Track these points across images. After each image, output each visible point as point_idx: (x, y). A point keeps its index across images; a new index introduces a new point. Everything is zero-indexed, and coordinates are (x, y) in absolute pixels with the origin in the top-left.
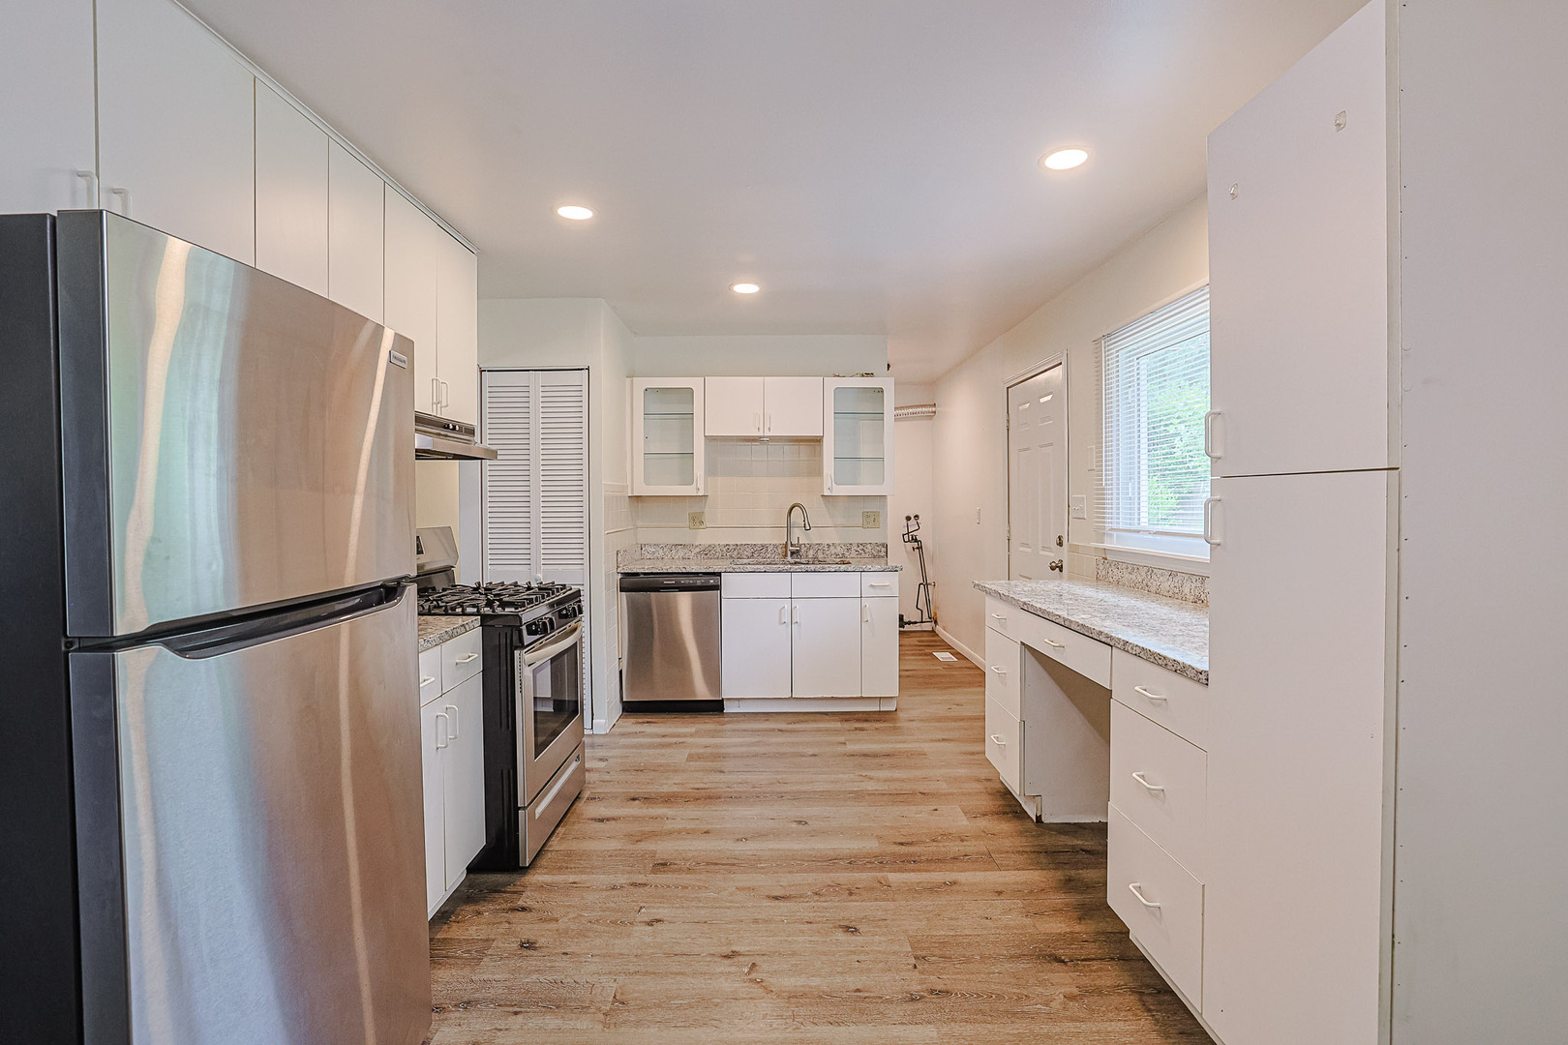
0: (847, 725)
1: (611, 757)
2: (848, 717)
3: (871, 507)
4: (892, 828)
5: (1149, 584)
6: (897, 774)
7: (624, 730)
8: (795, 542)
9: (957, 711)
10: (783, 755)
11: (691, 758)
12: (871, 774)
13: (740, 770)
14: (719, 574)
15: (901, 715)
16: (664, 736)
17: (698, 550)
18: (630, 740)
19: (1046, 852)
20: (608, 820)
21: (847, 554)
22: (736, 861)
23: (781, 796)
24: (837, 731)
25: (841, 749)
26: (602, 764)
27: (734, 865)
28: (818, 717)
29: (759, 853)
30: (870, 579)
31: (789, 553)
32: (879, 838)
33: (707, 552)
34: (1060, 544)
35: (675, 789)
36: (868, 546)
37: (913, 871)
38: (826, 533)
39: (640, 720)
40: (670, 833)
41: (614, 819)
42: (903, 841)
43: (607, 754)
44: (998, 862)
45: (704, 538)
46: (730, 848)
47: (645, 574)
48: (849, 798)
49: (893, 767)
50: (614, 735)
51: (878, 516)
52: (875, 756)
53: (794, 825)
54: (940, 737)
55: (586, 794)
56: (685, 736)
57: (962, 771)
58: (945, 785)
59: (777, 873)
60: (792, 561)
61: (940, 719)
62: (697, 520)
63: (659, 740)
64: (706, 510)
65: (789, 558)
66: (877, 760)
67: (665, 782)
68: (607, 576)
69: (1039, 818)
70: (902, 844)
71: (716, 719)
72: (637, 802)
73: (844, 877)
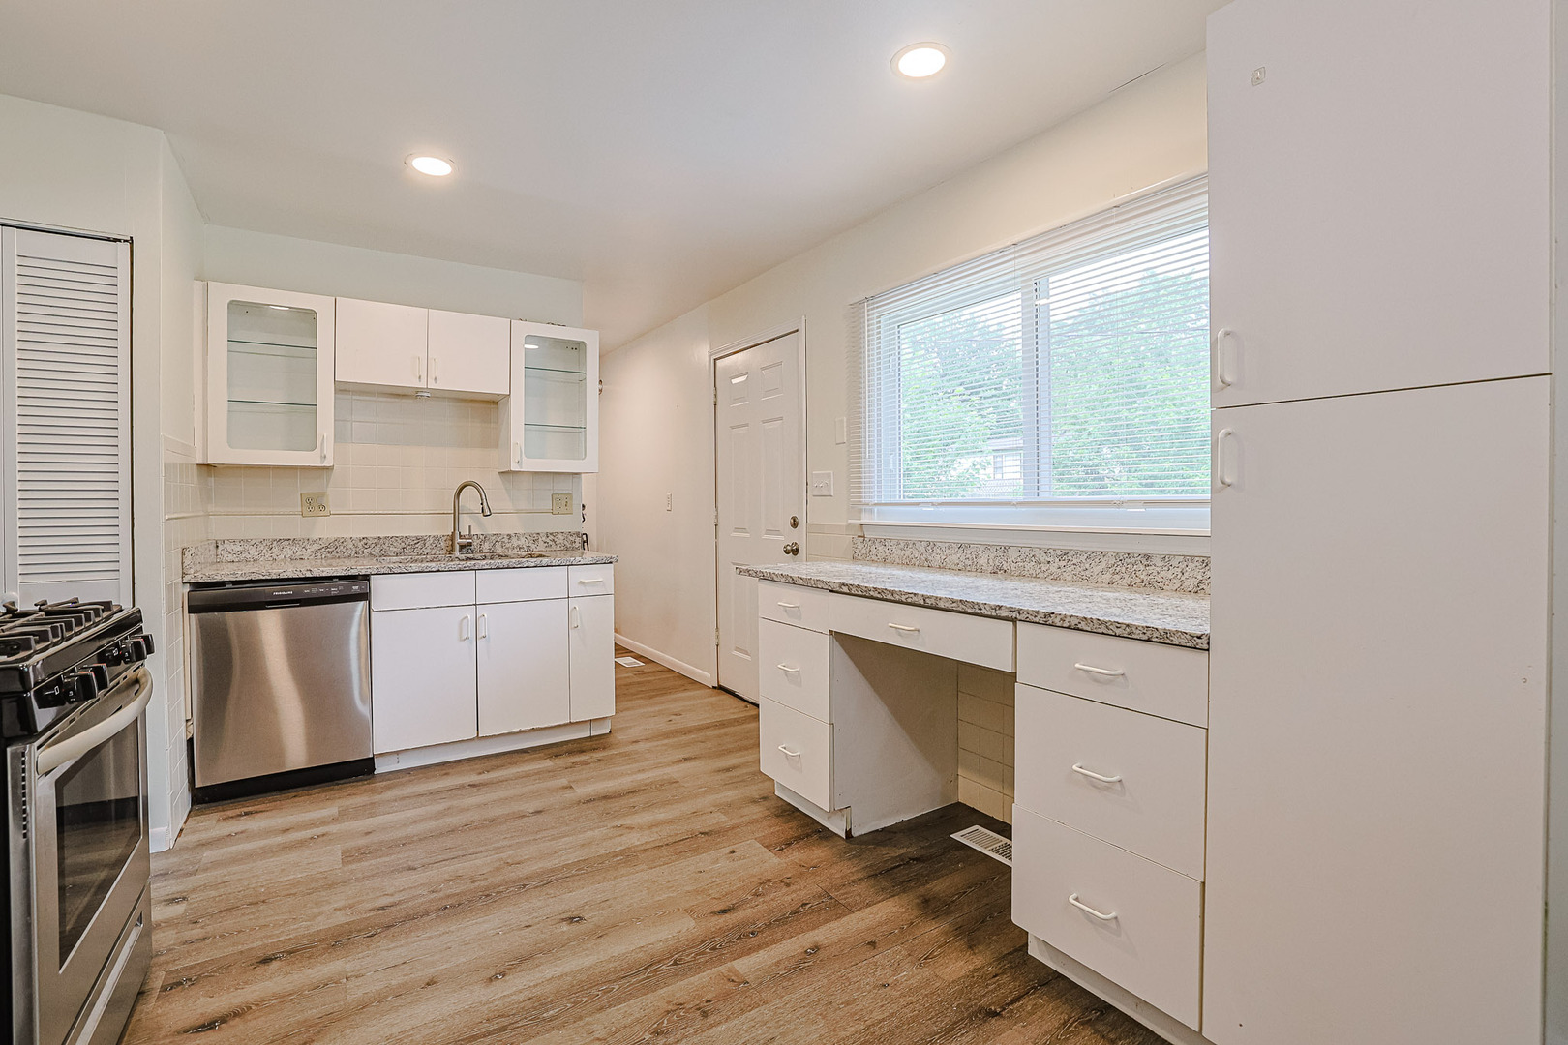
0: (561, 762)
1: (194, 890)
2: (554, 750)
3: (563, 487)
4: (697, 892)
5: (930, 558)
6: (661, 815)
7: (204, 836)
8: (465, 532)
9: (681, 723)
10: (493, 822)
11: (348, 857)
12: (628, 821)
13: (440, 858)
14: (366, 577)
15: (620, 737)
16: (286, 831)
17: (316, 546)
18: (224, 850)
19: (880, 873)
20: (224, 1019)
21: (533, 546)
22: (505, 1021)
23: (522, 886)
24: (551, 773)
25: (569, 795)
26: (179, 909)
27: (504, 1028)
28: (516, 757)
29: (538, 991)
30: (579, 574)
31: (457, 547)
32: (690, 911)
33: (332, 549)
34: (795, 525)
35: (341, 918)
36: (560, 536)
37: (759, 948)
38: (509, 521)
39: (230, 813)
40: (363, 1006)
41: (236, 1015)
42: (722, 907)
43: (181, 888)
44: (843, 902)
45: (325, 529)
46: (483, 999)
47: (234, 583)
48: (619, 863)
49: (649, 806)
50: (185, 849)
51: (571, 499)
52: (618, 795)
53: (565, 927)
54: (682, 756)
55: (158, 981)
56: (324, 823)
57: (730, 795)
58: (723, 818)
59: (581, 1018)
60: (463, 557)
61: (667, 735)
62: (314, 504)
63: (280, 839)
64: (330, 490)
65: (457, 554)
66: (623, 802)
67: (315, 910)
68: (169, 588)
69: (848, 833)
70: (722, 912)
71: (366, 786)
72: (275, 964)
73: (683, 988)
